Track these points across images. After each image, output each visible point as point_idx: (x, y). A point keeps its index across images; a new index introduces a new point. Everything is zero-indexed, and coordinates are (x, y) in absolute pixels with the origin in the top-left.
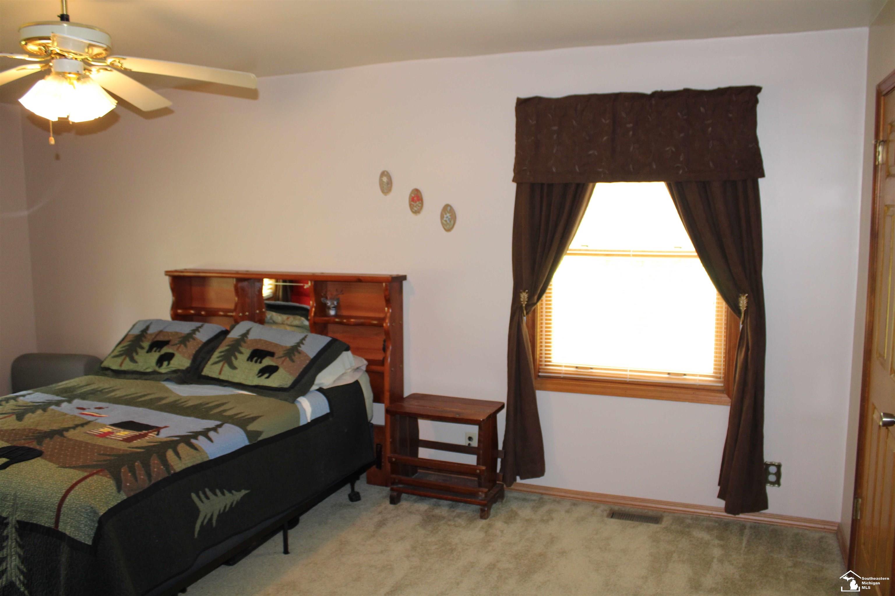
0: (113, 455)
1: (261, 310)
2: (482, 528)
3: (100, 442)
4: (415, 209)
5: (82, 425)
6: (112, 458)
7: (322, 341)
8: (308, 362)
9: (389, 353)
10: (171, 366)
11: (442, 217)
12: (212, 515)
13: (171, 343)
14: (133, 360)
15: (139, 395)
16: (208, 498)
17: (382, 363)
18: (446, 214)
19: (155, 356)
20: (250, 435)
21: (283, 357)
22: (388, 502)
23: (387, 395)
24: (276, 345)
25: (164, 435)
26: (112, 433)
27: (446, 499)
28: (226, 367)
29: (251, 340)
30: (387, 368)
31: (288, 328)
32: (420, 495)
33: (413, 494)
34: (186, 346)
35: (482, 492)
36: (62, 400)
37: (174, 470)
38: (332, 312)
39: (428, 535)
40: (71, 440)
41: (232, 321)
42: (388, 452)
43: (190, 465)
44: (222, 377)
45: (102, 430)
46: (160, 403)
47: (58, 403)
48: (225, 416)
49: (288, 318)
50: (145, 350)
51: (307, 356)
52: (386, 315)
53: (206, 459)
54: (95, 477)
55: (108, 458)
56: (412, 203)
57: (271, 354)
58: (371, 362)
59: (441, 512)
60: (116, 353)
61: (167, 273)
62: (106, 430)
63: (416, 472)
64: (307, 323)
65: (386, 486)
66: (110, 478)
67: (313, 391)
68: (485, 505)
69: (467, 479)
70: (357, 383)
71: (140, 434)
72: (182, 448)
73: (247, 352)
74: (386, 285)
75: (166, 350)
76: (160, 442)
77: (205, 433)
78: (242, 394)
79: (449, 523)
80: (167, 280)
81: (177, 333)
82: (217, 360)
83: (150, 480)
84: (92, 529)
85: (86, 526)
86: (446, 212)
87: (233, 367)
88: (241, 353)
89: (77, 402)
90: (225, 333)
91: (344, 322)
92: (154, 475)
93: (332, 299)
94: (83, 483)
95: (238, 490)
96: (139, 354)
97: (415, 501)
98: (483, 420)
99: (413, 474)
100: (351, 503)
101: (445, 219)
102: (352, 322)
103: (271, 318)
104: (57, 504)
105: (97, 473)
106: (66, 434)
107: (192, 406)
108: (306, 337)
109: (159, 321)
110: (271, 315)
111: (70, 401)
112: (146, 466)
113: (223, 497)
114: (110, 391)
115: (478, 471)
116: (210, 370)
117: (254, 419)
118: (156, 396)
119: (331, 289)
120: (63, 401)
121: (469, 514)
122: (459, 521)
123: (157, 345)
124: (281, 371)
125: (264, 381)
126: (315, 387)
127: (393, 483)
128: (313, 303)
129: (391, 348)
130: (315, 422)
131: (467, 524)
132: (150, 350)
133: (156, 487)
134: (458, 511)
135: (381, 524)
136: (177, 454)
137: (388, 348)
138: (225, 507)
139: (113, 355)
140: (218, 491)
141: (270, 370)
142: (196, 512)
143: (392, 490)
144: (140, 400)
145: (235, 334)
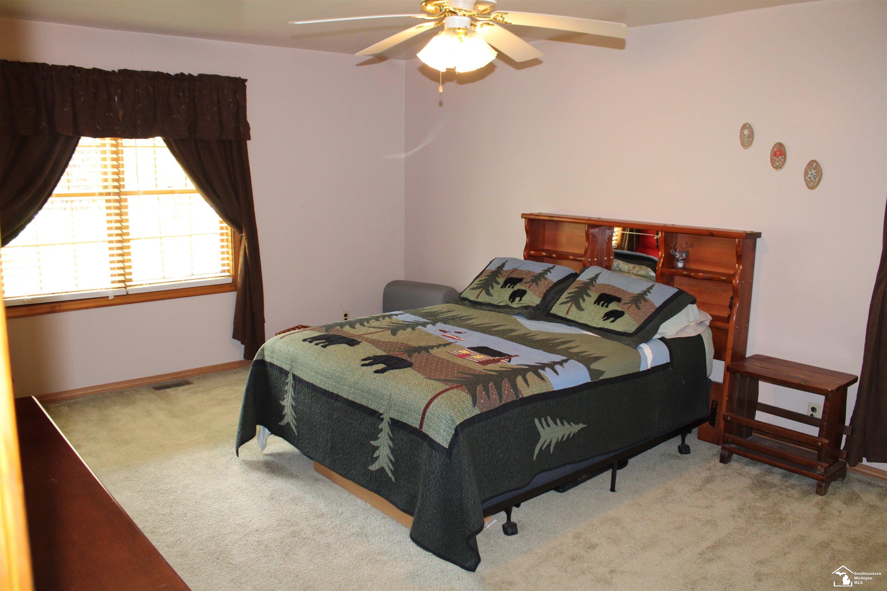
0: (470, 374)
1: (609, 257)
2: (817, 504)
3: (459, 361)
4: (777, 164)
5: (445, 345)
6: (470, 376)
7: (669, 291)
8: (653, 310)
9: (735, 310)
10: (522, 302)
11: (806, 174)
12: (551, 442)
13: (523, 281)
14: (488, 293)
15: (493, 325)
16: (549, 425)
17: (728, 320)
18: (811, 171)
19: (508, 291)
20: (592, 373)
21: (630, 303)
22: (718, 460)
23: (729, 353)
24: (623, 292)
25: (514, 363)
26: (470, 355)
27: (780, 467)
28: (574, 308)
29: (600, 284)
30: (732, 326)
31: (634, 276)
32: (752, 459)
33: (746, 457)
34: (537, 284)
35: (821, 466)
36: (427, 322)
37: (522, 395)
38: (680, 265)
39: (756, 499)
40: (435, 357)
41: (580, 265)
42: (723, 409)
43: (536, 393)
44: (569, 317)
45: (461, 351)
46: (511, 334)
47: (424, 325)
48: (571, 353)
49: (634, 268)
50: (500, 285)
51: (653, 304)
52: (737, 272)
53: (551, 390)
54: (455, 390)
55: (467, 376)
56: (774, 158)
57: (618, 300)
58: (715, 318)
59: (773, 480)
60: (474, 285)
61: (523, 216)
62: (465, 352)
63: (751, 435)
64: (653, 274)
65: (718, 444)
66: (467, 393)
67: (654, 339)
68: (823, 481)
69: (806, 451)
70: (699, 338)
71: (494, 359)
72: (530, 376)
73: (595, 296)
74: (739, 241)
75: (518, 287)
76: (512, 368)
77: (552, 365)
78: (587, 335)
79: (781, 492)
80: (522, 222)
81: (530, 272)
82: (566, 300)
83: (501, 401)
84: (449, 435)
85: (444, 431)
86: (812, 169)
87: (580, 309)
88: (589, 296)
89: (440, 325)
90: (574, 276)
91: (692, 275)
92: (504, 397)
93: (681, 252)
94: (445, 394)
95: (577, 423)
96: (495, 288)
97: (747, 464)
98: (832, 391)
99: (747, 436)
100: (679, 455)
101: (809, 176)
102: (700, 275)
103: (618, 266)
104: (422, 409)
105: (456, 387)
106: (430, 350)
107: (540, 340)
108: (653, 286)
109: (514, 260)
110: (617, 263)
111: (434, 324)
112: (499, 387)
113: (562, 426)
114: (467, 318)
115: (820, 444)
116: (558, 309)
117: (597, 359)
118: (509, 327)
119: (681, 241)
120: (429, 323)
121: (804, 486)
122: (792, 492)
123: (511, 281)
124: (626, 316)
125: (608, 325)
126: (657, 336)
127: (724, 442)
128: (662, 254)
129: (738, 305)
130: (655, 370)
131: (801, 496)
132: (504, 286)
133: (505, 407)
134: (792, 481)
135: (709, 480)
136: (526, 381)
137: (735, 304)
138: (563, 437)
139: (471, 287)
140: (558, 421)
141: (615, 315)
142: (537, 436)
143: (723, 448)
144: (493, 329)
145: (584, 277)
